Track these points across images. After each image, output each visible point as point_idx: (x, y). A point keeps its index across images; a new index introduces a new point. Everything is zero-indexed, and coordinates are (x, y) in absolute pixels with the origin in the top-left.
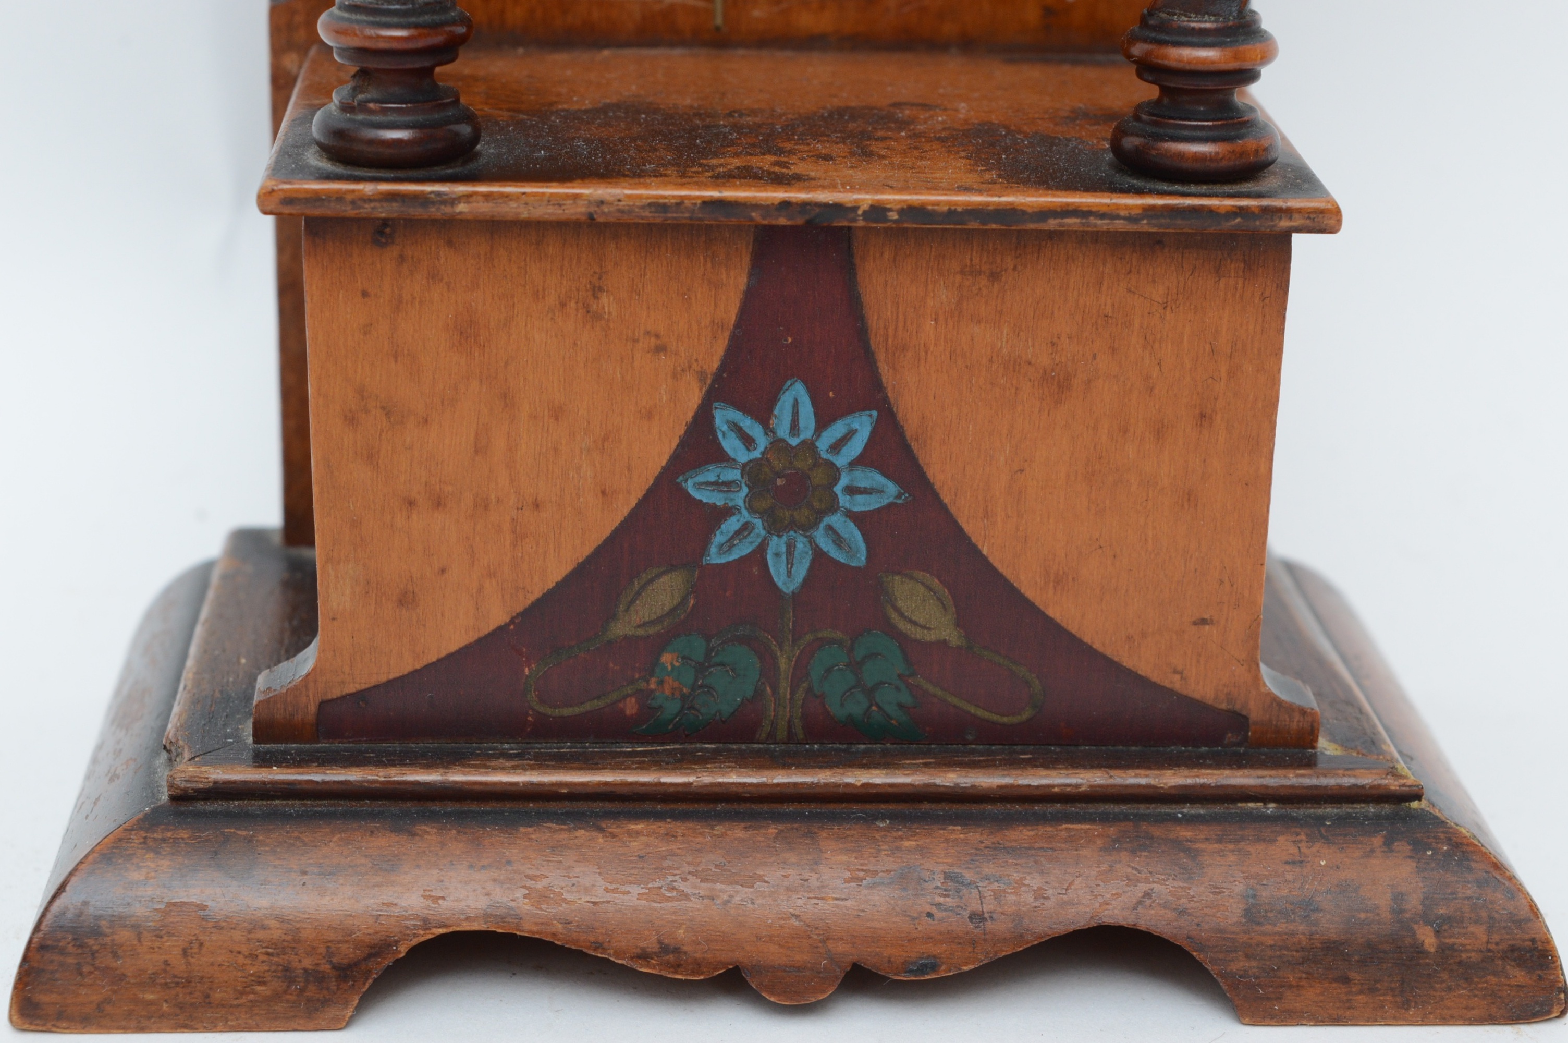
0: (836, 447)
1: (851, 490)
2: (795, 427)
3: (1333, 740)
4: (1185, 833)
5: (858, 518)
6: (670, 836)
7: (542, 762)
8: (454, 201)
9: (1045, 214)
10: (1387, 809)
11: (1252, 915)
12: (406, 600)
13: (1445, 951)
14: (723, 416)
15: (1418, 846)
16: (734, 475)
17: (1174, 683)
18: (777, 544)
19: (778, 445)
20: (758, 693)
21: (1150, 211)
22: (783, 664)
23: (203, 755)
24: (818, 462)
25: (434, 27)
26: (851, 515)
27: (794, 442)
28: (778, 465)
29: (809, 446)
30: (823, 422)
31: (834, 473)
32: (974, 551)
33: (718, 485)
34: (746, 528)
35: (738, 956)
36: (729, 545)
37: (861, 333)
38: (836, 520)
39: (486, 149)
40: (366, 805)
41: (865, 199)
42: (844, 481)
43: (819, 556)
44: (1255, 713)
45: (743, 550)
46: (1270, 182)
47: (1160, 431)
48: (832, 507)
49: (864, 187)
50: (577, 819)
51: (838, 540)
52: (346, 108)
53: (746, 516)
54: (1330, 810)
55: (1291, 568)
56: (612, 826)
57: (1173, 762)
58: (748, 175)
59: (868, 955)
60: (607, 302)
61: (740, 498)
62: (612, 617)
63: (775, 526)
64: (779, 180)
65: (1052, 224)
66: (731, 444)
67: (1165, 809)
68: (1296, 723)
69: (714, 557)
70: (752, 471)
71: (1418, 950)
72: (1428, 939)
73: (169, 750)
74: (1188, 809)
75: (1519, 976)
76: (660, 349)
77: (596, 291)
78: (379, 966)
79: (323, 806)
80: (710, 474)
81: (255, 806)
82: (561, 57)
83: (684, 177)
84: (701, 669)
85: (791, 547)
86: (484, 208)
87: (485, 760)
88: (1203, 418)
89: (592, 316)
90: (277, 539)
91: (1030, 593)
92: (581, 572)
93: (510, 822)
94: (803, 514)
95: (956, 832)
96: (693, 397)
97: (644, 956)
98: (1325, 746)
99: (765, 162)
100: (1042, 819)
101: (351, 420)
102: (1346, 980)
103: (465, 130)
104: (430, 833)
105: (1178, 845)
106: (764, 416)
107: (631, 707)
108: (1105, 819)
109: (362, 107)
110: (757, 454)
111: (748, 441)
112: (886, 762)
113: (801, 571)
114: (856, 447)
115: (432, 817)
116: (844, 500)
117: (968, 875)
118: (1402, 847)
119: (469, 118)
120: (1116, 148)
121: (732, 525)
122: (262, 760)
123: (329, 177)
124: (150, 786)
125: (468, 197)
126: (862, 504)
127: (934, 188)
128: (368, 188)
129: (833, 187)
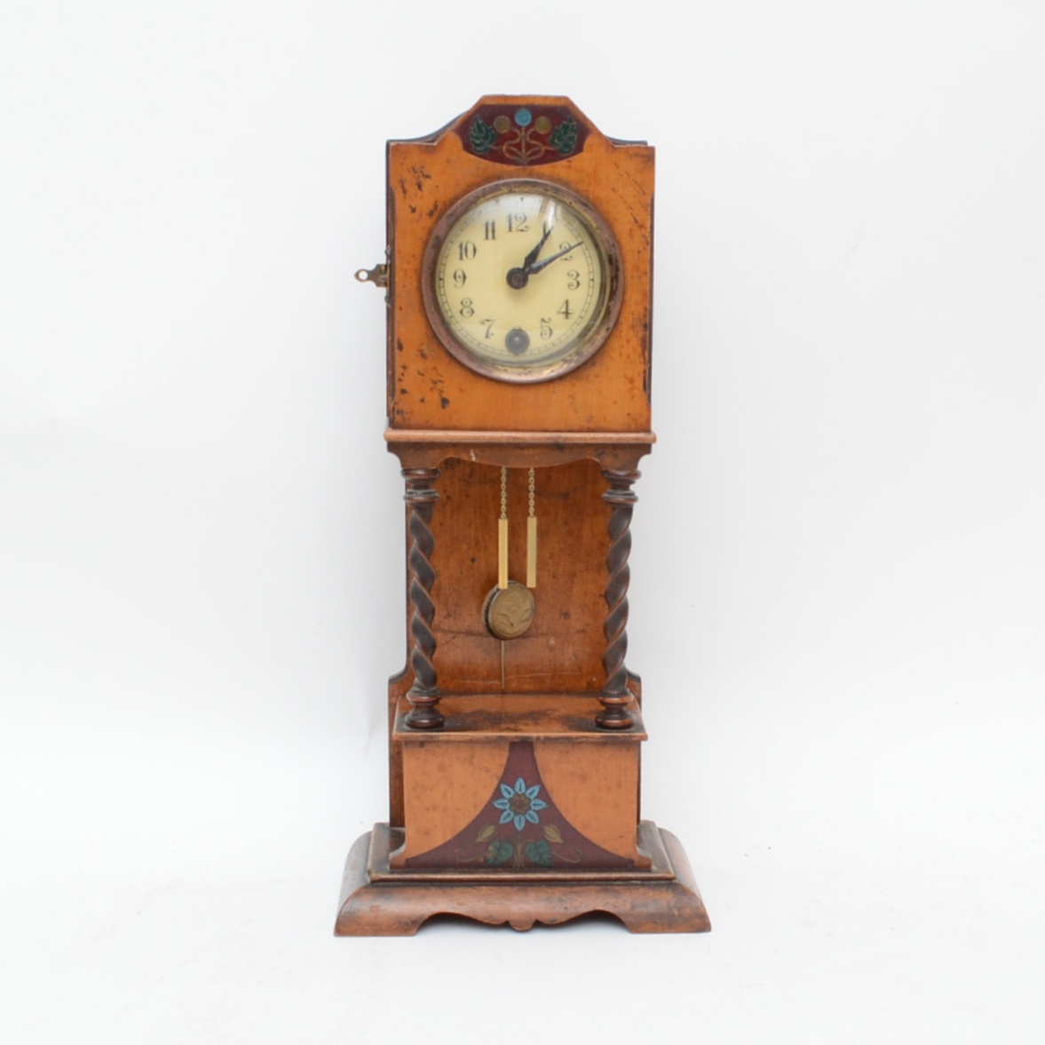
0: (531, 794)
1: (535, 805)
2: (520, 790)
3: (656, 866)
4: (617, 888)
5: (537, 812)
6: (491, 890)
7: (460, 873)
8: (439, 736)
9: (577, 738)
10: (667, 882)
11: (633, 907)
12: (427, 833)
13: (680, 915)
14: (503, 787)
15: (674, 891)
16: (506, 801)
17: (615, 852)
18: (517, 818)
19: (516, 794)
20: (513, 856)
21: (603, 737)
22: (519, 848)
23: (377, 872)
24: (526, 798)
25: (433, 696)
26: (535, 811)
27: (520, 793)
28: (517, 798)
29: (524, 794)
30: (527, 788)
31: (530, 801)
32: (564, 819)
33: (503, 804)
34: (509, 815)
35: (509, 918)
36: (504, 819)
37: (536, 767)
38: (531, 812)
39: (446, 724)
40: (418, 883)
41: (535, 735)
42: (533, 802)
43: (527, 821)
44: (636, 859)
45: (508, 820)
46: (632, 729)
47: (609, 789)
48: (530, 809)
49: (535, 732)
50: (469, 886)
51: (532, 817)
52: (413, 715)
53: (509, 811)
54: (654, 882)
55: (661, 830)
56: (477, 888)
57: (615, 871)
58: (508, 729)
59: (541, 919)
60: (475, 760)
61: (507, 807)
62: (476, 836)
63: (516, 813)
64: (515, 730)
65: (579, 740)
66: (505, 794)
67: (613, 883)
68: (646, 863)
69: (502, 821)
70: (510, 800)
71: (673, 915)
72: (676, 913)
73: (369, 873)
74: (618, 883)
75: (698, 921)
76: (488, 771)
77: (472, 757)
78: (421, 921)
79: (406, 884)
80: (500, 801)
81: (391, 884)
82: (463, 698)
83: (493, 730)
84: (499, 850)
85: (520, 819)
86: (446, 738)
87: (446, 872)
88: (619, 786)
89: (471, 763)
90: (388, 825)
91: (578, 829)
92: (469, 826)
93: (452, 887)
94: (522, 811)
95: (561, 889)
96: (496, 782)
97: (485, 918)
98: (654, 868)
99: (512, 726)
100: (582, 885)
101: (414, 789)
102: (656, 923)
103: (441, 719)
104: (433, 889)
105: (615, 891)
106: (513, 787)
107: (482, 860)
108: (598, 885)
109: (417, 715)
110: (511, 796)
111: (509, 793)
112: (544, 872)
113: (523, 825)
114: (535, 794)
115: (434, 886)
116: (533, 807)
117: (564, 898)
118: (670, 890)
119: (442, 716)
120: (597, 722)
121: (505, 814)
122: (391, 873)
123: (408, 731)
124: (365, 880)
125: (442, 736)
126: (537, 808)
127: (552, 732)
128: (419, 734)
129: (527, 732)
